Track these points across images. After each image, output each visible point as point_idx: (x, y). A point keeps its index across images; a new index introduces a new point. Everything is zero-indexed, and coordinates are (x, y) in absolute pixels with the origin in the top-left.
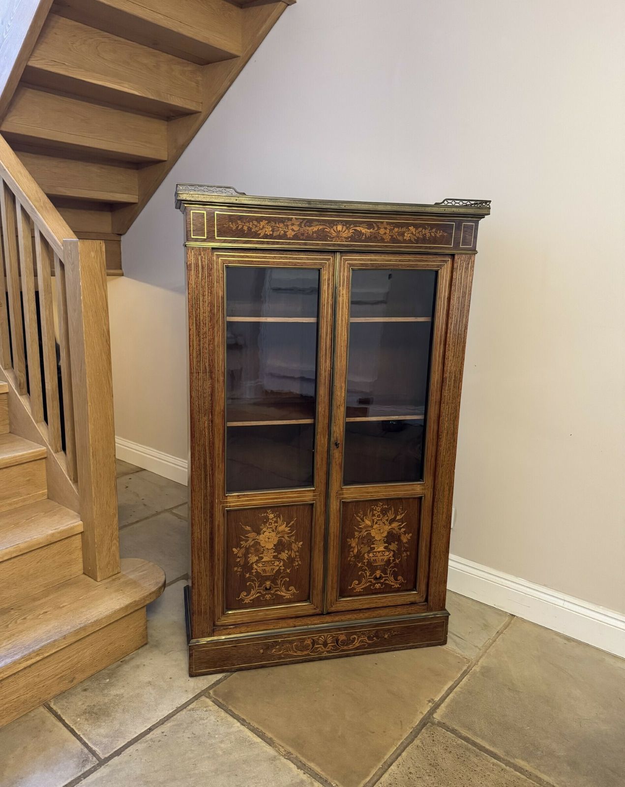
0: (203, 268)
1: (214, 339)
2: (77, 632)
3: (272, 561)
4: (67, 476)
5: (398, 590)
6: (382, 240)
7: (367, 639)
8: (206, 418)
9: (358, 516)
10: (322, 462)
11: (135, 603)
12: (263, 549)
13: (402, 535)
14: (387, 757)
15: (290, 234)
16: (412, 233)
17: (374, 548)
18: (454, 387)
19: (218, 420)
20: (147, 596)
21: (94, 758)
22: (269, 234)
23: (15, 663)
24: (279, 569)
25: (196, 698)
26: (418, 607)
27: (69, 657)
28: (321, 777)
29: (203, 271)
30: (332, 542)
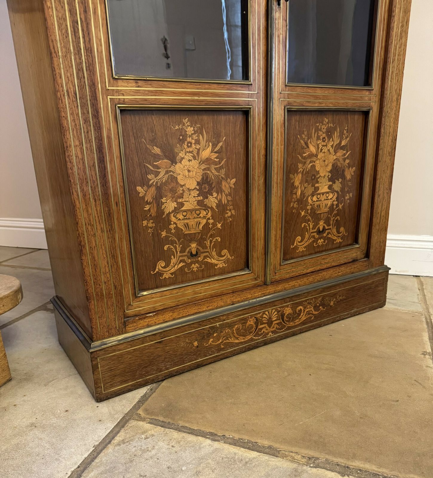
3: (196, 210)
5: (340, 246)
7: (313, 310)
12: (183, 190)
13: (346, 169)
17: (318, 188)
24: (207, 224)
25: (122, 424)
26: (359, 264)
30: (275, 176)
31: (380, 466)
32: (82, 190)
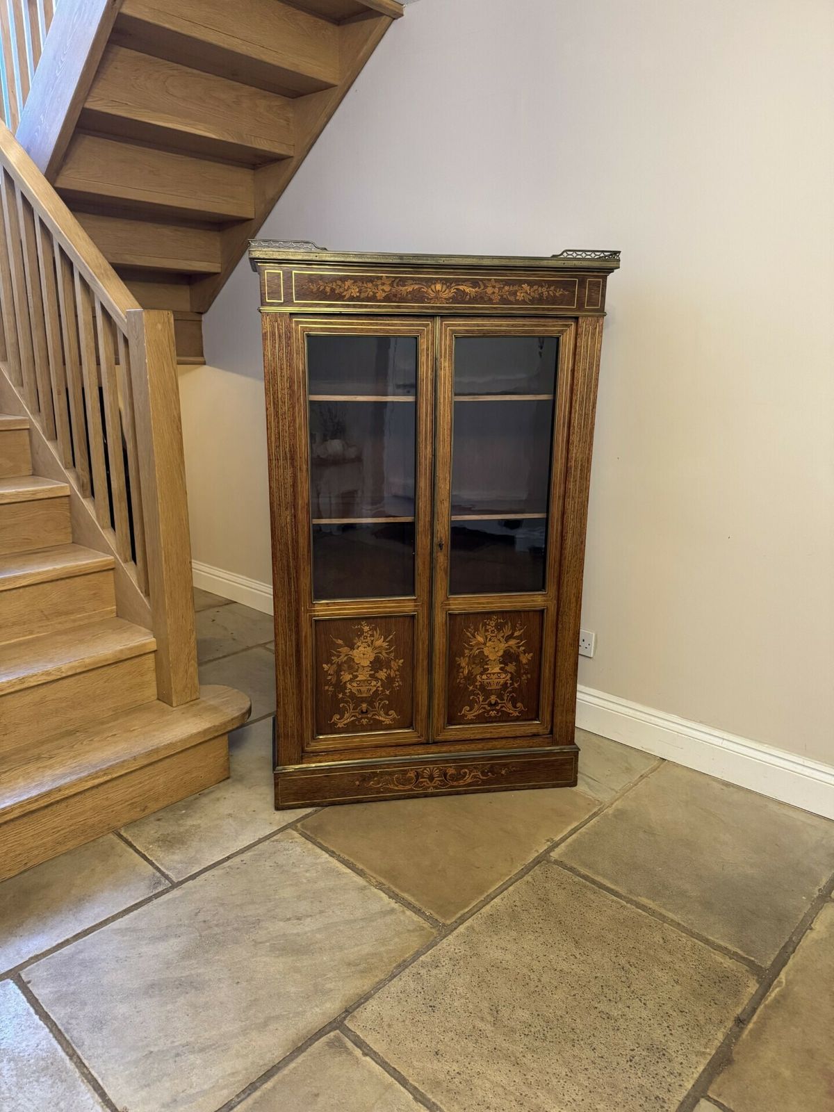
0: (280, 336)
1: (294, 420)
2: (149, 754)
4: (137, 588)
5: (517, 719)
6: (490, 301)
7: (480, 775)
8: (288, 512)
9: (468, 631)
10: (424, 567)
11: (215, 728)
12: (358, 667)
13: (522, 656)
14: (490, 891)
15: (380, 295)
16: (526, 293)
17: (488, 669)
18: (581, 478)
19: (302, 516)
20: (229, 722)
21: (167, 881)
22: (355, 296)
23: (81, 780)
24: (377, 690)
25: (282, 830)
26: (541, 739)
27: (140, 783)
28: (414, 907)
29: (280, 340)
30: (438, 660)
31: (417, 900)
32: (283, 669)
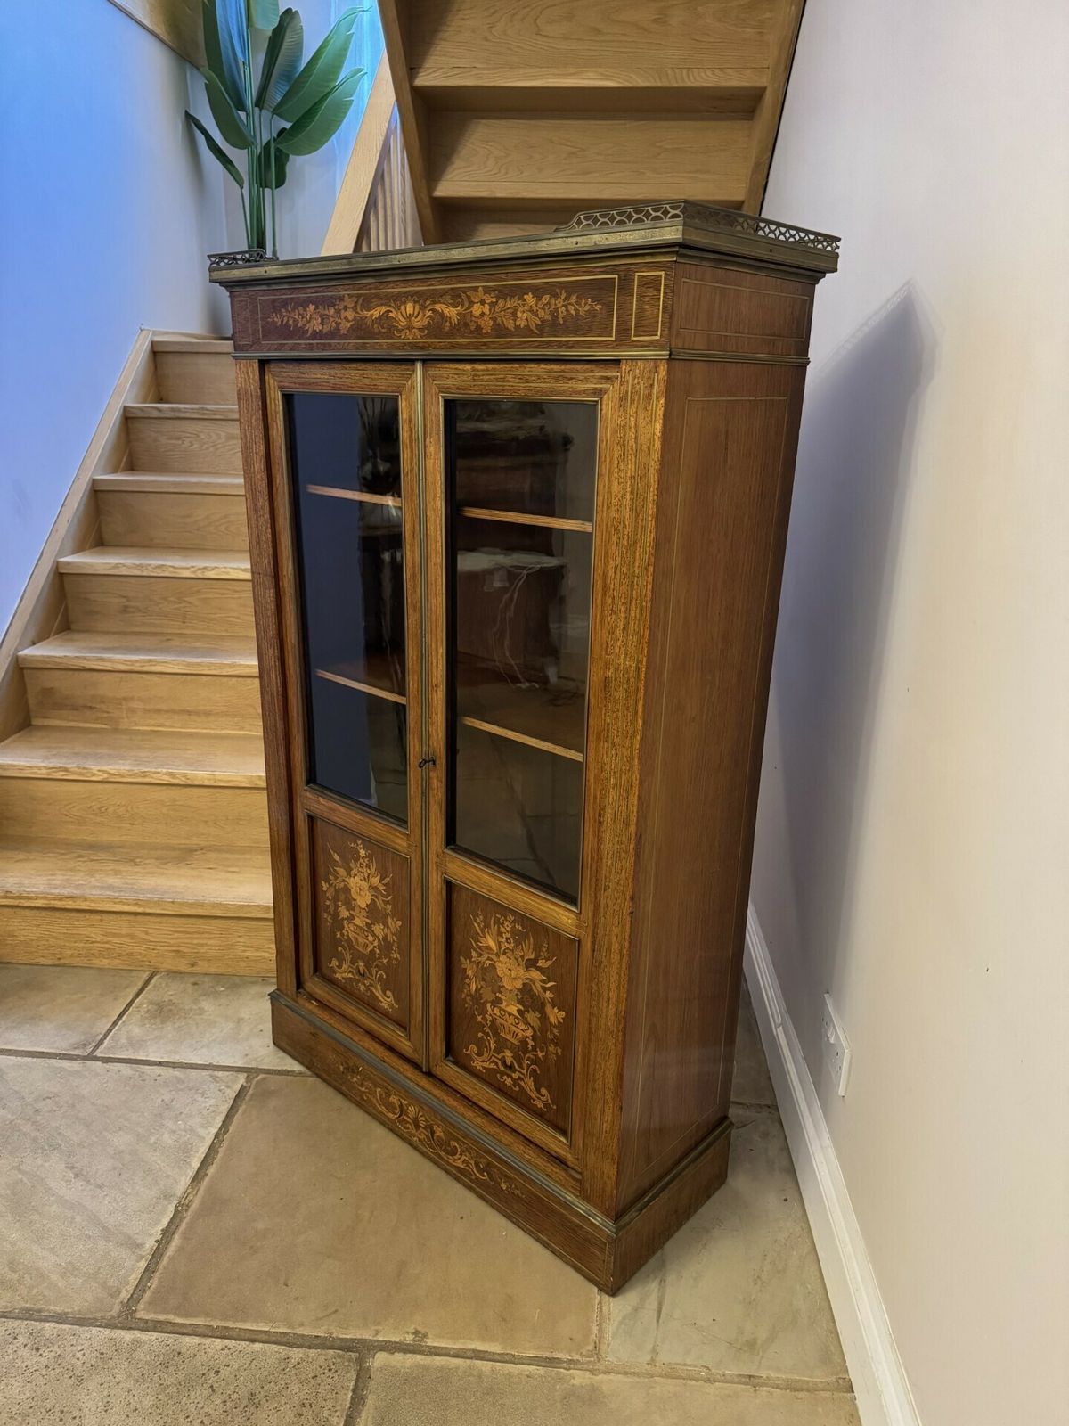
3: (365, 930)
6: (478, 330)
9: (475, 920)
12: (355, 904)
13: (549, 1007)
14: (239, 1325)
15: (344, 326)
16: (531, 311)
17: (501, 1001)
21: (90, 1049)
24: (374, 951)
25: (238, 1070)
27: (186, 933)
28: (157, 1263)
31: (170, 1259)
